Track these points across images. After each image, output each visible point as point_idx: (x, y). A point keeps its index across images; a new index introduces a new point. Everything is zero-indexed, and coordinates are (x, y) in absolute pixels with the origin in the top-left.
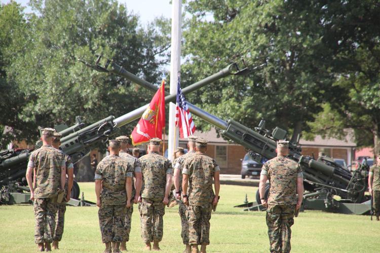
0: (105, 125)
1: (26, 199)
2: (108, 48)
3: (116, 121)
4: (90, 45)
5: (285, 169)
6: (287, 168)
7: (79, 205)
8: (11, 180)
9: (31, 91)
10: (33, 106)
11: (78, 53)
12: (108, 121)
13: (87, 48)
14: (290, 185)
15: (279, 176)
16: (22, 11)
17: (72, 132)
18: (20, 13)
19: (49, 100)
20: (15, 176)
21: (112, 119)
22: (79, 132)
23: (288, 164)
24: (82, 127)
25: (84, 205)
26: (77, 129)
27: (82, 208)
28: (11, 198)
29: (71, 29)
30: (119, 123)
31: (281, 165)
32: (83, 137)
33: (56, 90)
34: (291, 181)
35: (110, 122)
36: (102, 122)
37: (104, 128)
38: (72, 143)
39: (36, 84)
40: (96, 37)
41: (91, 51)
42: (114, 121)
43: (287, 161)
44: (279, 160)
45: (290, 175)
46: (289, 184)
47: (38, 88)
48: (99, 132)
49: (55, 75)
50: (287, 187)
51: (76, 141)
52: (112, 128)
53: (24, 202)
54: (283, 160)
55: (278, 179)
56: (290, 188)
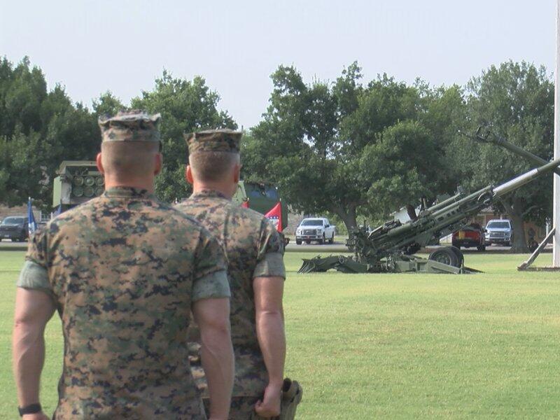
0: (485, 195)
1: (410, 267)
2: (538, 125)
3: (496, 190)
4: (522, 122)
5: (131, 263)
6: (139, 255)
7: (460, 272)
8: (397, 249)
9: (467, 168)
10: (468, 182)
11: (510, 131)
12: (488, 190)
13: (518, 126)
14: (155, 345)
15: (101, 295)
16: (462, 93)
17: (453, 201)
18: (461, 96)
19: (483, 177)
20: (400, 245)
21: (492, 189)
22: (460, 201)
23: (147, 237)
24: (462, 196)
25: (464, 273)
26: (458, 199)
27: (462, 275)
28: (396, 266)
29: (504, 108)
30: (499, 193)
31: (114, 242)
32: (463, 206)
33: (490, 166)
34: (158, 324)
35: (490, 192)
36: (482, 192)
37: (483, 198)
38: (453, 213)
39: (472, 161)
40: (527, 115)
41: (522, 129)
42: (494, 190)
43: (144, 217)
44: (107, 213)
45: (157, 289)
46: (150, 336)
47: (474, 165)
48: (479, 201)
49: (489, 152)
50: (140, 353)
51: (457, 210)
52: (491, 198)
53: (408, 269)
54: (126, 216)
55: (94, 311)
56: (156, 356)
